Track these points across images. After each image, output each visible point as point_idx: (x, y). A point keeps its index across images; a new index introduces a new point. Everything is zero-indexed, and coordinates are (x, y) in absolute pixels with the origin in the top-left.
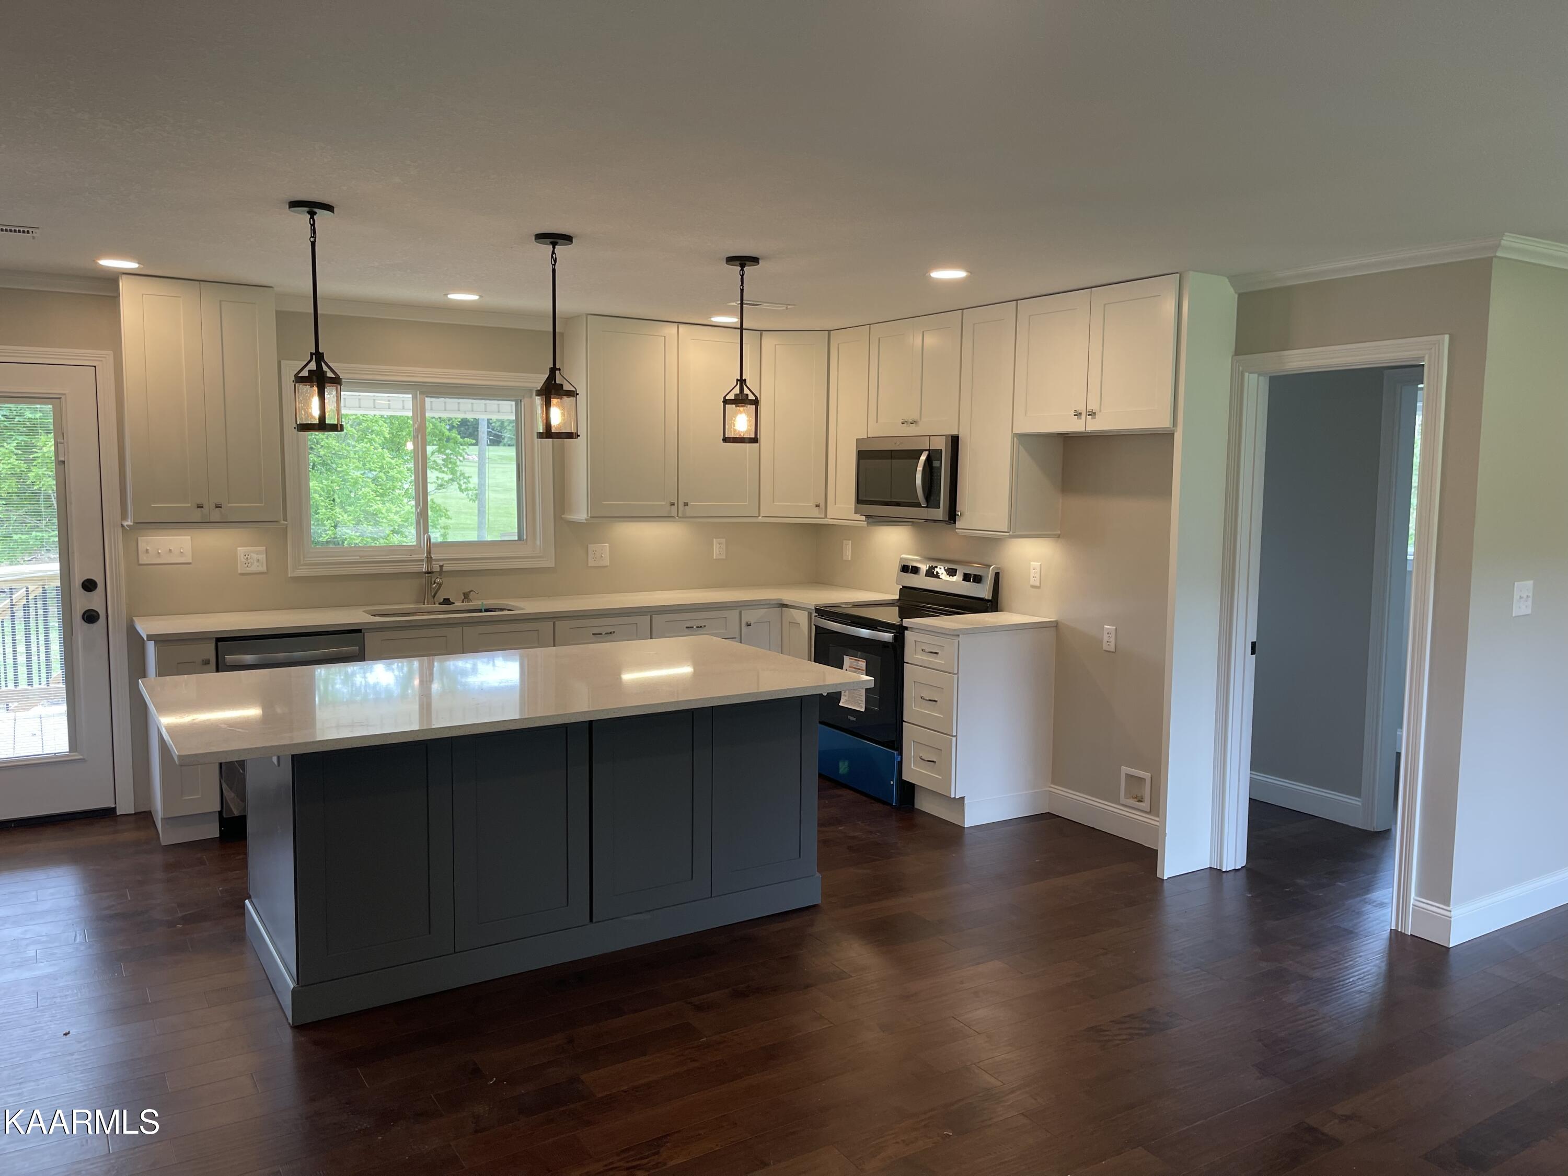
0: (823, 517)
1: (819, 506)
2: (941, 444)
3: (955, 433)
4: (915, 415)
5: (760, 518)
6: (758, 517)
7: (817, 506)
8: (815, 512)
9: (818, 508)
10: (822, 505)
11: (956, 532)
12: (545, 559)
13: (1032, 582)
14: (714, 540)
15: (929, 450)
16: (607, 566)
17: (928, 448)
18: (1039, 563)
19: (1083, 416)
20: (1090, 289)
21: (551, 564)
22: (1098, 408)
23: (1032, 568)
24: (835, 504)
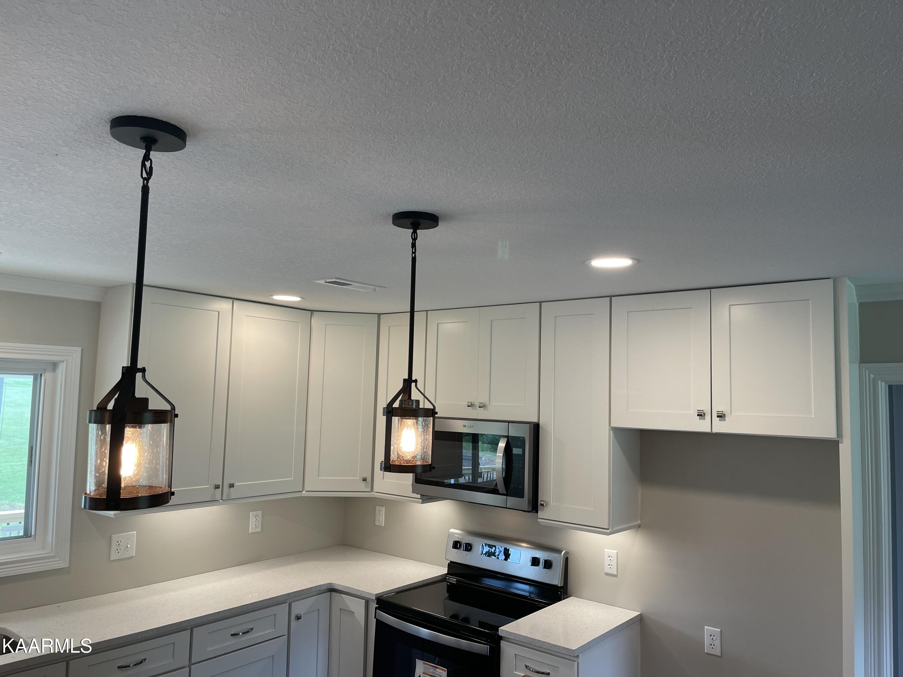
0: (369, 490)
1: (366, 480)
2: (524, 433)
3: (535, 420)
4: (484, 399)
5: (304, 492)
6: (302, 491)
7: (365, 480)
8: (362, 486)
9: (364, 482)
10: (369, 480)
11: (538, 522)
12: (57, 559)
13: (607, 570)
14: (251, 513)
15: (507, 437)
16: (132, 557)
17: (507, 435)
18: (616, 551)
19: (708, 417)
20: (709, 290)
21: (63, 563)
22: (729, 410)
23: (606, 556)
24: (383, 479)
